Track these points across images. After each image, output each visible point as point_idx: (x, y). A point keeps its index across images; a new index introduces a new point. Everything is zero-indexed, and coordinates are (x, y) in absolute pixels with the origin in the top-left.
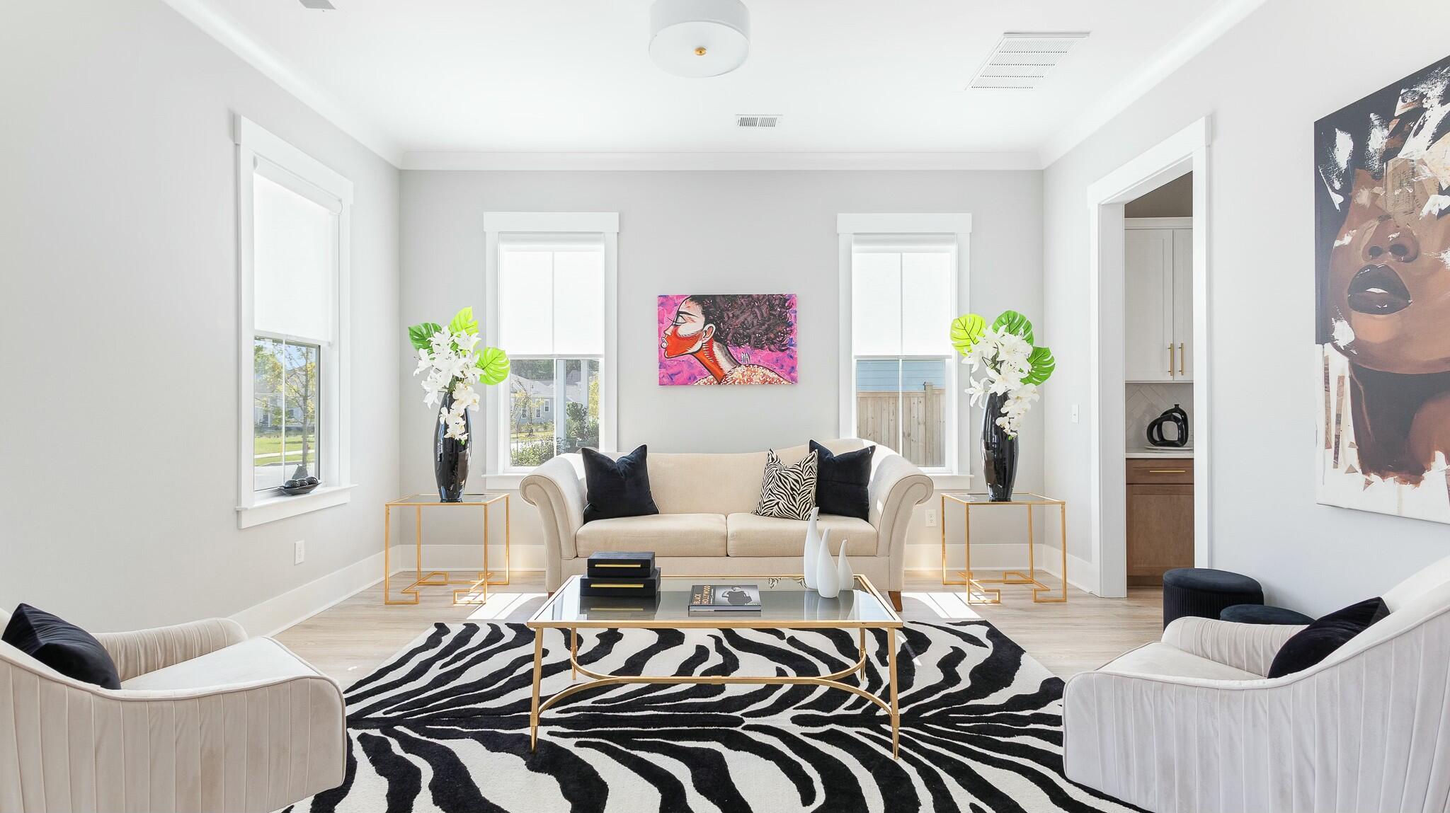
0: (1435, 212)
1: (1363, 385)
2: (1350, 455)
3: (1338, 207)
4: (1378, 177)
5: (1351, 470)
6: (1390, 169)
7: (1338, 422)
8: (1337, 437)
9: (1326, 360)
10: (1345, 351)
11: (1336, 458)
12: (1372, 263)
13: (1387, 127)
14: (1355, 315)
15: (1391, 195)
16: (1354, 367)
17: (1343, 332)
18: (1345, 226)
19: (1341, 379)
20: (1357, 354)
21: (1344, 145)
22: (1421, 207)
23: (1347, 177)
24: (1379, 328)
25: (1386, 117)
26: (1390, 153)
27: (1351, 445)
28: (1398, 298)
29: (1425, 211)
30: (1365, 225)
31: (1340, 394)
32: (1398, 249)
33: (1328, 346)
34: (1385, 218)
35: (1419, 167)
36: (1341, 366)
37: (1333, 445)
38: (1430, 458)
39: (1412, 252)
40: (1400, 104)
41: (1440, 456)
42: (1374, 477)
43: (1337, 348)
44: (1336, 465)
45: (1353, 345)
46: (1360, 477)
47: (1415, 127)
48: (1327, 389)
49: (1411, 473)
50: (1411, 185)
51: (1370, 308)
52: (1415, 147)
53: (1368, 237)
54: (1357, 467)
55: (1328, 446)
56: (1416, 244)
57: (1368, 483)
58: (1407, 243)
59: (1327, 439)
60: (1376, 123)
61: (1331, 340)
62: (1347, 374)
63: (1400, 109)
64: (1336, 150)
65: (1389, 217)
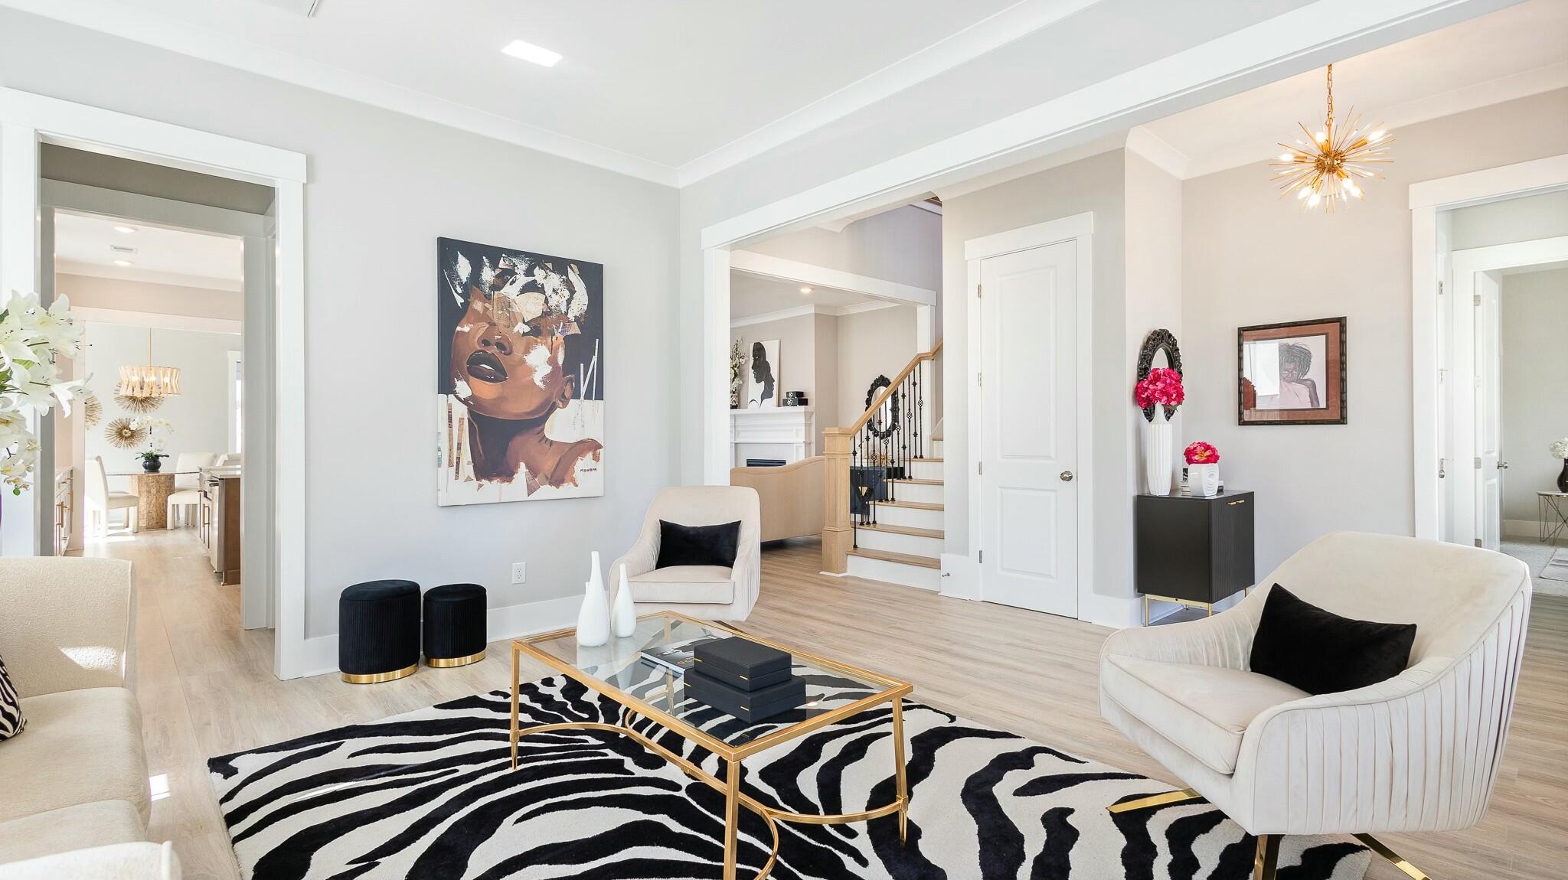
0: (521, 332)
1: (477, 424)
2: (468, 469)
3: (460, 305)
4: (488, 298)
5: (469, 479)
6: (496, 297)
7: (459, 448)
8: (458, 458)
9: (450, 405)
10: (465, 402)
11: (457, 473)
12: (483, 349)
13: (494, 271)
14: (471, 378)
15: (497, 314)
16: (470, 412)
17: (463, 388)
18: (465, 319)
19: (461, 420)
20: (473, 405)
21: (464, 267)
22: (514, 327)
23: (465, 286)
24: (488, 391)
25: (494, 265)
26: (496, 287)
27: (468, 463)
28: (499, 374)
29: (516, 329)
30: (480, 324)
31: (461, 430)
32: (500, 346)
33: (451, 396)
34: (492, 325)
35: (512, 304)
36: (461, 411)
37: (455, 464)
38: (517, 466)
39: (508, 349)
40: (502, 261)
41: (522, 465)
42: (484, 482)
43: (460, 399)
44: (457, 478)
45: (472, 397)
46: (475, 483)
47: (511, 280)
48: (450, 426)
49: (507, 476)
50: (509, 312)
51: (482, 376)
52: (510, 291)
53: (481, 332)
54: (473, 476)
55: (450, 465)
56: (511, 347)
57: (480, 486)
58: (506, 344)
59: (450, 460)
60: (487, 264)
61: (454, 393)
62: (466, 416)
63: (502, 264)
64: (458, 266)
65: (495, 325)
